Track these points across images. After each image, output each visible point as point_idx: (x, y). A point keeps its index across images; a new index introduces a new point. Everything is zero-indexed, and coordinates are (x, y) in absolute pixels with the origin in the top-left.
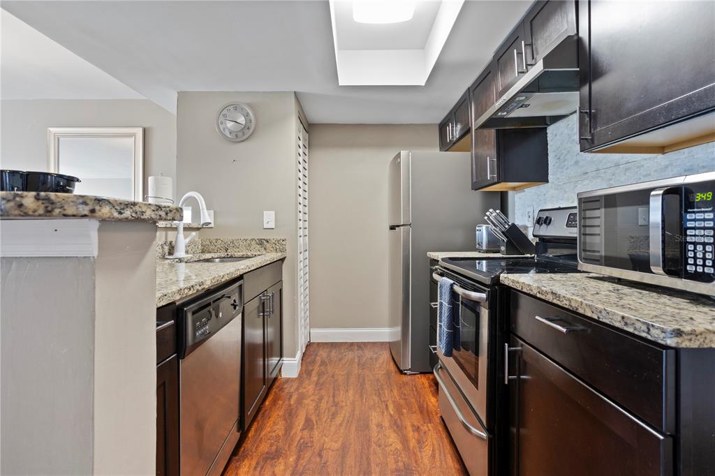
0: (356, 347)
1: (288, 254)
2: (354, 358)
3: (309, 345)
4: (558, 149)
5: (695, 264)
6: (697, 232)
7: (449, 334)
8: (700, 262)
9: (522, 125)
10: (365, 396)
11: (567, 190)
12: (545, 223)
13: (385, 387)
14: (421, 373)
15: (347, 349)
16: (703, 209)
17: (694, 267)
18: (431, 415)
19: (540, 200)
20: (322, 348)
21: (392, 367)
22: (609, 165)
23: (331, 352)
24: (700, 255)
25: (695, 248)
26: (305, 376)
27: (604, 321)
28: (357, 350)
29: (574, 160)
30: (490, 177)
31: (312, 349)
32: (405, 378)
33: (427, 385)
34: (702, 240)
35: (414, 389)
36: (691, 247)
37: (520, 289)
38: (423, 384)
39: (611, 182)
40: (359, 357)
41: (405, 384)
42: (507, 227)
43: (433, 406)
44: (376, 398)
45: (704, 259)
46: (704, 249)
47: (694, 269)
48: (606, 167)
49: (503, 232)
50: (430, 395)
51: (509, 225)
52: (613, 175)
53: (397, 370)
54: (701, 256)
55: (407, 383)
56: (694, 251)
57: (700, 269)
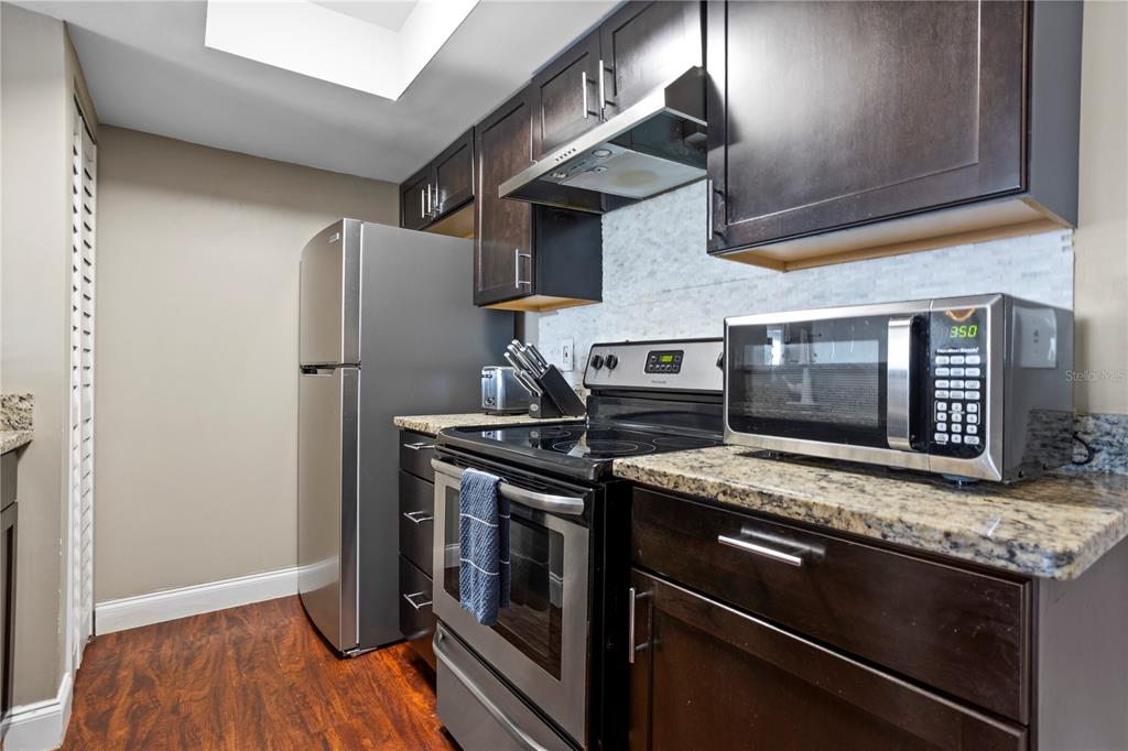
0: (224, 624)
1: (37, 433)
2: (224, 649)
3: (93, 645)
4: (620, 250)
5: (949, 432)
6: (953, 384)
7: (492, 580)
8: (956, 428)
9: (570, 204)
10: (269, 736)
11: (635, 315)
12: (608, 365)
13: (312, 698)
14: (380, 647)
15: (201, 630)
16: (962, 350)
17: (946, 437)
18: (422, 734)
19: (586, 329)
20: (131, 644)
21: (318, 649)
22: (704, 281)
23: (158, 647)
24: (957, 417)
25: (949, 408)
26: (87, 734)
27: (898, 540)
28: (229, 628)
29: (649, 270)
30: (520, 284)
31: (101, 653)
32: (348, 666)
33: (396, 669)
34: (961, 395)
35: (374, 685)
36: (942, 406)
37: (671, 486)
38: (389, 669)
39: (708, 306)
40: (235, 644)
41: (354, 679)
42: (543, 370)
43: (422, 711)
44: (297, 734)
45: (964, 423)
46: (964, 408)
47: (947, 439)
48: (699, 283)
49: (536, 380)
50: (410, 690)
51: (546, 368)
52: (711, 296)
53: (327, 652)
54: (960, 419)
55: (357, 675)
56: (948, 411)
57: (956, 439)
